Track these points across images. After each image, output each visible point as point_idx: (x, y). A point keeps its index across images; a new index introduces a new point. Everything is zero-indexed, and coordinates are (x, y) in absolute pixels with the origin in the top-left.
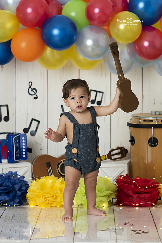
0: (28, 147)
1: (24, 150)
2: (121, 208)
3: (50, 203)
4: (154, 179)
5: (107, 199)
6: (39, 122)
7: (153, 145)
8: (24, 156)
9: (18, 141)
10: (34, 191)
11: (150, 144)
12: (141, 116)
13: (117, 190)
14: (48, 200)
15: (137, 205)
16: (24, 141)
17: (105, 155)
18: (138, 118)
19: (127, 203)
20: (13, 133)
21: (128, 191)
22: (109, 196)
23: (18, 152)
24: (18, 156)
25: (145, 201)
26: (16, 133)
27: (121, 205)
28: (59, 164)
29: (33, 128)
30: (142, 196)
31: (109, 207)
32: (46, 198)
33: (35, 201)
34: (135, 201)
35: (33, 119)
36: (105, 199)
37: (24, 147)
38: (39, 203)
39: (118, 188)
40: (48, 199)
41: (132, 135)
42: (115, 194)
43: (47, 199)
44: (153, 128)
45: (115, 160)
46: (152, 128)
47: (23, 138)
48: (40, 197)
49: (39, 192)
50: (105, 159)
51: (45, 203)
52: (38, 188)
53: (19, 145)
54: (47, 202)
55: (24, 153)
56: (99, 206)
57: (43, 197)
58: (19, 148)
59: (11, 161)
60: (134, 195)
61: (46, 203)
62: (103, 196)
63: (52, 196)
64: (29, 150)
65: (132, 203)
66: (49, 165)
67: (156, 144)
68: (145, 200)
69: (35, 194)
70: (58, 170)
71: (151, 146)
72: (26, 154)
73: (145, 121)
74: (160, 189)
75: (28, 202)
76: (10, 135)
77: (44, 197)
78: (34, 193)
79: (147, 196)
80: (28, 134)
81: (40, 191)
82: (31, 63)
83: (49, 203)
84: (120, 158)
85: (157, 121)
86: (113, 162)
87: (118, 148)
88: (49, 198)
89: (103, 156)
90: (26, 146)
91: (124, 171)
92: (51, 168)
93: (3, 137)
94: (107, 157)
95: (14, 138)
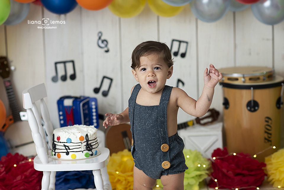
0: (100, 112)
1: (94, 117)
6: (111, 80)
8: (95, 125)
9: (86, 107)
11: (249, 108)
16: (94, 107)
17: (193, 121)
20: (80, 98)
21: (228, 172)
23: (87, 119)
26: (84, 97)
29: (105, 87)
35: (104, 77)
37: (94, 114)
41: (227, 97)
44: (254, 89)
45: (204, 124)
46: (252, 88)
47: (93, 103)
50: (193, 124)
53: (89, 111)
55: (95, 121)
58: (89, 115)
64: (100, 117)
66: (125, 135)
67: (256, 108)
71: (250, 110)
72: (97, 122)
76: (76, 100)
82: (100, 11)
84: (211, 122)
86: (203, 128)
89: (190, 121)
90: (97, 112)
91: (217, 140)
92: (127, 139)
93: (68, 103)
94: (195, 122)
95: (81, 104)
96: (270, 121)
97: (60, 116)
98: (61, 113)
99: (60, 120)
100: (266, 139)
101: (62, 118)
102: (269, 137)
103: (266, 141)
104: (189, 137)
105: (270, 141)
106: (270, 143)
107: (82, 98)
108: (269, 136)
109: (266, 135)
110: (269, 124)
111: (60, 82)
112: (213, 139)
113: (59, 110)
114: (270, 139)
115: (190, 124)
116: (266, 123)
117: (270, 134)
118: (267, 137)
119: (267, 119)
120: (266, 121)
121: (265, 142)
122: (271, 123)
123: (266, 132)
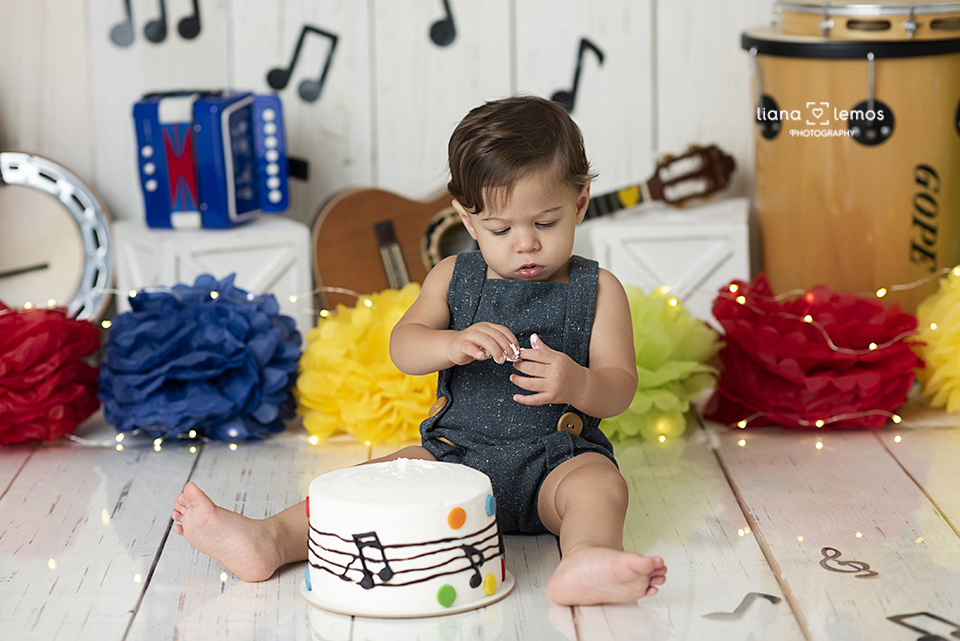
0: (293, 151)
1: (273, 169)
2: (742, 443)
3: (405, 426)
4: (881, 293)
5: (681, 400)
6: (334, 39)
7: (871, 135)
8: (275, 197)
9: (243, 127)
10: (327, 368)
12: (834, 3)
13: (722, 353)
14: (399, 413)
15: (820, 424)
16: (270, 129)
17: (639, 188)
18: (820, 11)
19: (771, 415)
20: (219, 94)
21: (779, 360)
22: (684, 385)
23: (247, 175)
24: (248, 194)
25: (859, 405)
26: (231, 92)
27: (742, 424)
28: (432, 229)
29: (308, 68)
30: (846, 383)
31: (687, 434)
32: (385, 400)
33: (337, 414)
34: (809, 408)
35: (307, 29)
36: (670, 400)
37: (272, 156)
38: (355, 426)
39: (723, 345)
40: (397, 403)
41: (770, 91)
42: (713, 374)
43: (392, 410)
44: (876, 57)
45: (680, 203)
46: (871, 56)
47: (268, 115)
48: (360, 397)
49: (353, 373)
50: (640, 200)
51: (383, 424)
52: (348, 355)
53: (252, 144)
54: (393, 419)
55: (273, 183)
56: (644, 433)
57: (372, 394)
58: (250, 161)
59: (214, 219)
60: (808, 381)
61: (389, 426)
62: (659, 388)
63: (416, 391)
64: (295, 168)
65: (793, 417)
66: (386, 234)
67: (885, 132)
68: (855, 398)
69: (336, 380)
70: (431, 258)
71: (860, 139)
72: (283, 188)
73: (851, 25)
74: (924, 344)
75: (302, 419)
76: (207, 102)
77: (377, 398)
78: (330, 376)
79: (868, 380)
80: (289, 96)
81: (361, 370)
83: (400, 426)
84: (705, 195)
85: (911, 26)
86: (675, 216)
87: (695, 151)
88: (401, 398)
89: (629, 189)
90: (281, 149)
91: (730, 256)
92: (396, 249)
93: (175, 112)
94: (646, 193)
95: (226, 116)
96: (932, 182)
97: (142, 161)
98: (148, 151)
99: (144, 178)
100: (915, 247)
101: (149, 169)
102: (929, 243)
103: (917, 255)
104: (624, 242)
105: (932, 256)
106: (930, 263)
107: (227, 95)
108: (929, 236)
109: (917, 234)
110: (930, 192)
111: (141, 44)
112: (714, 251)
113: (141, 143)
114: (931, 249)
115: (628, 199)
116: (921, 189)
117: (933, 230)
118: (919, 242)
119: (922, 174)
120: (919, 181)
121: (913, 259)
122: (936, 190)
123: (916, 222)
